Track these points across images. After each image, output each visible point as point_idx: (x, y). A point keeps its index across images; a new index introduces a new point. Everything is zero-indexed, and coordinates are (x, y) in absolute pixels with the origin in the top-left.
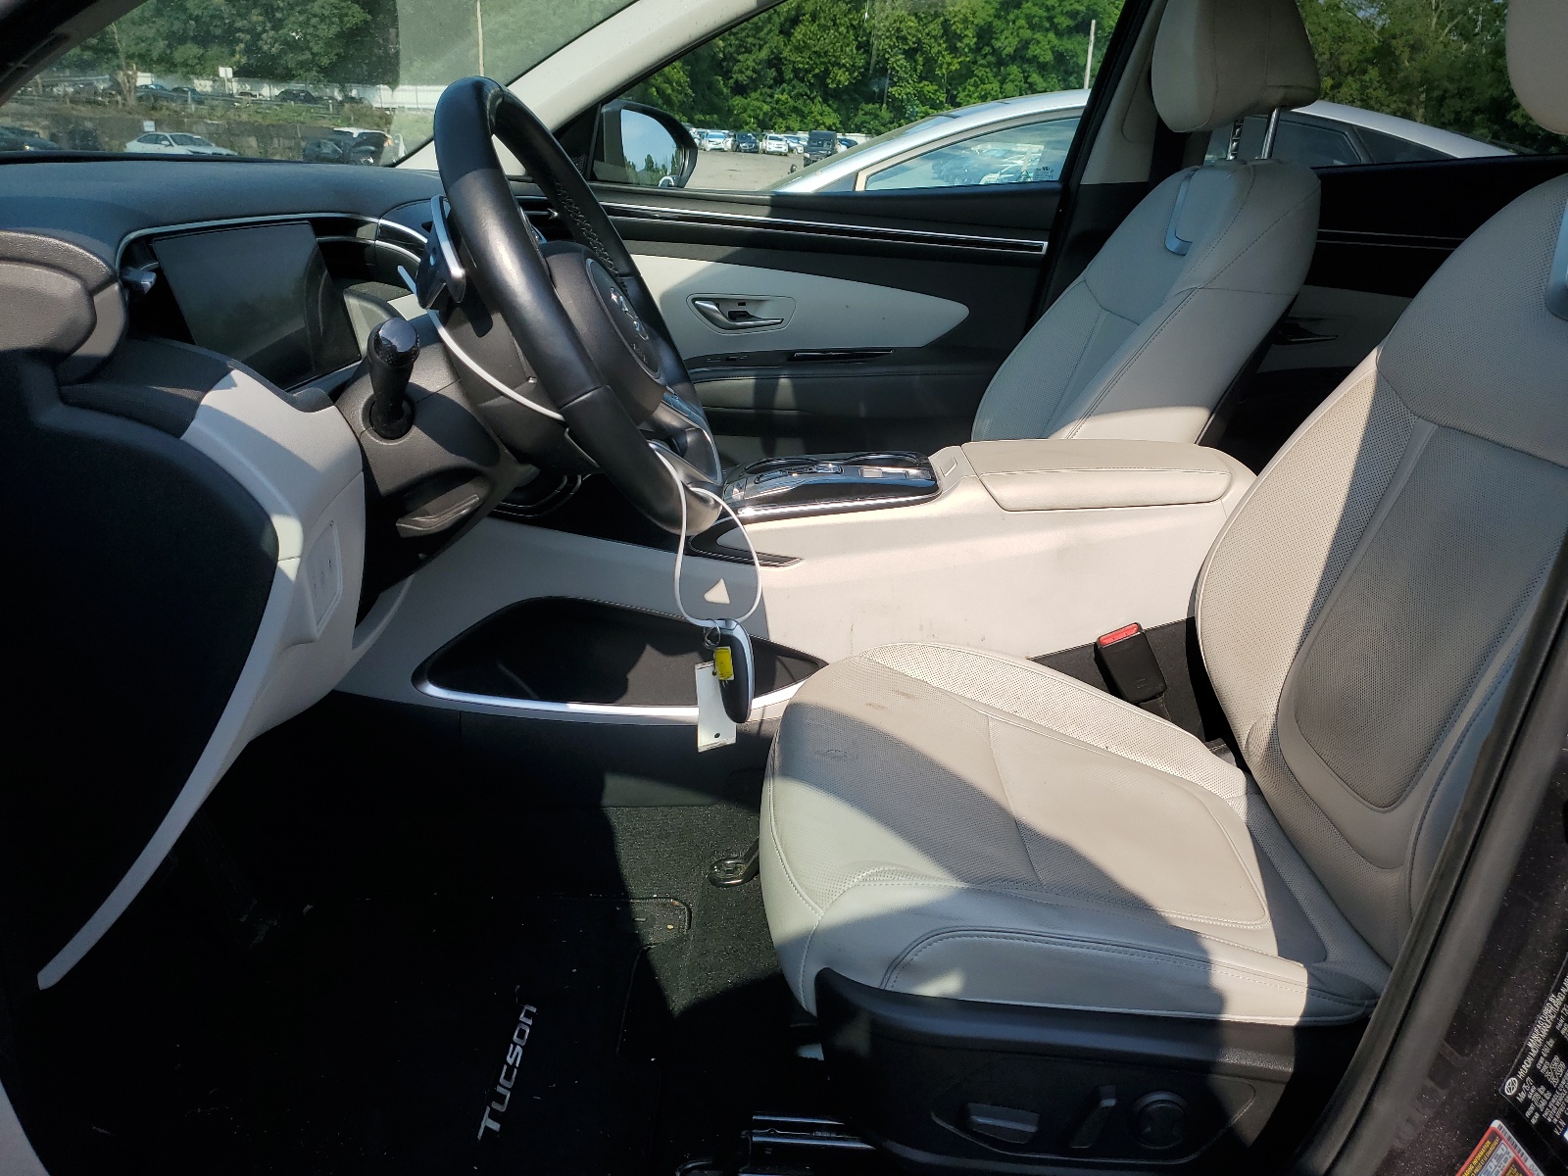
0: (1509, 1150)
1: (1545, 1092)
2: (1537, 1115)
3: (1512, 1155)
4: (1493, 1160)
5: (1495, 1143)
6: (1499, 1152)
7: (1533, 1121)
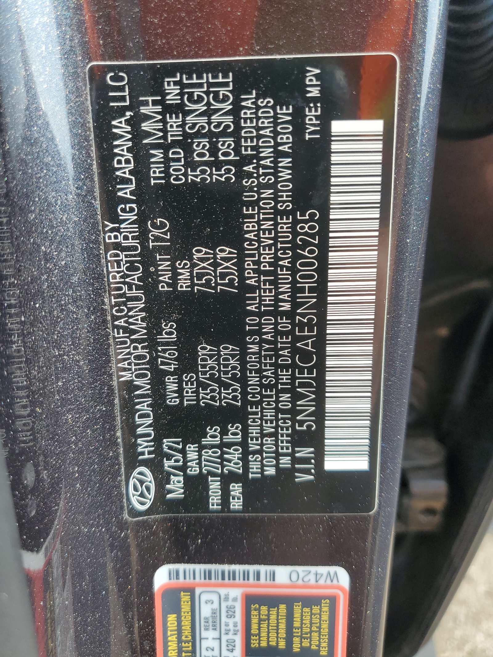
0: (223, 591)
1: (224, 432)
2: (236, 489)
3: (236, 593)
4: (204, 634)
5: (185, 607)
6: (205, 611)
7: (236, 504)
